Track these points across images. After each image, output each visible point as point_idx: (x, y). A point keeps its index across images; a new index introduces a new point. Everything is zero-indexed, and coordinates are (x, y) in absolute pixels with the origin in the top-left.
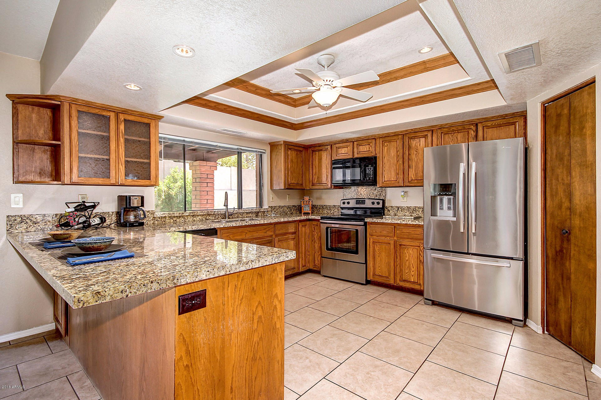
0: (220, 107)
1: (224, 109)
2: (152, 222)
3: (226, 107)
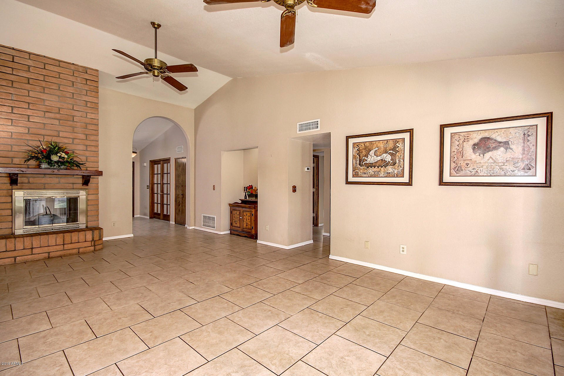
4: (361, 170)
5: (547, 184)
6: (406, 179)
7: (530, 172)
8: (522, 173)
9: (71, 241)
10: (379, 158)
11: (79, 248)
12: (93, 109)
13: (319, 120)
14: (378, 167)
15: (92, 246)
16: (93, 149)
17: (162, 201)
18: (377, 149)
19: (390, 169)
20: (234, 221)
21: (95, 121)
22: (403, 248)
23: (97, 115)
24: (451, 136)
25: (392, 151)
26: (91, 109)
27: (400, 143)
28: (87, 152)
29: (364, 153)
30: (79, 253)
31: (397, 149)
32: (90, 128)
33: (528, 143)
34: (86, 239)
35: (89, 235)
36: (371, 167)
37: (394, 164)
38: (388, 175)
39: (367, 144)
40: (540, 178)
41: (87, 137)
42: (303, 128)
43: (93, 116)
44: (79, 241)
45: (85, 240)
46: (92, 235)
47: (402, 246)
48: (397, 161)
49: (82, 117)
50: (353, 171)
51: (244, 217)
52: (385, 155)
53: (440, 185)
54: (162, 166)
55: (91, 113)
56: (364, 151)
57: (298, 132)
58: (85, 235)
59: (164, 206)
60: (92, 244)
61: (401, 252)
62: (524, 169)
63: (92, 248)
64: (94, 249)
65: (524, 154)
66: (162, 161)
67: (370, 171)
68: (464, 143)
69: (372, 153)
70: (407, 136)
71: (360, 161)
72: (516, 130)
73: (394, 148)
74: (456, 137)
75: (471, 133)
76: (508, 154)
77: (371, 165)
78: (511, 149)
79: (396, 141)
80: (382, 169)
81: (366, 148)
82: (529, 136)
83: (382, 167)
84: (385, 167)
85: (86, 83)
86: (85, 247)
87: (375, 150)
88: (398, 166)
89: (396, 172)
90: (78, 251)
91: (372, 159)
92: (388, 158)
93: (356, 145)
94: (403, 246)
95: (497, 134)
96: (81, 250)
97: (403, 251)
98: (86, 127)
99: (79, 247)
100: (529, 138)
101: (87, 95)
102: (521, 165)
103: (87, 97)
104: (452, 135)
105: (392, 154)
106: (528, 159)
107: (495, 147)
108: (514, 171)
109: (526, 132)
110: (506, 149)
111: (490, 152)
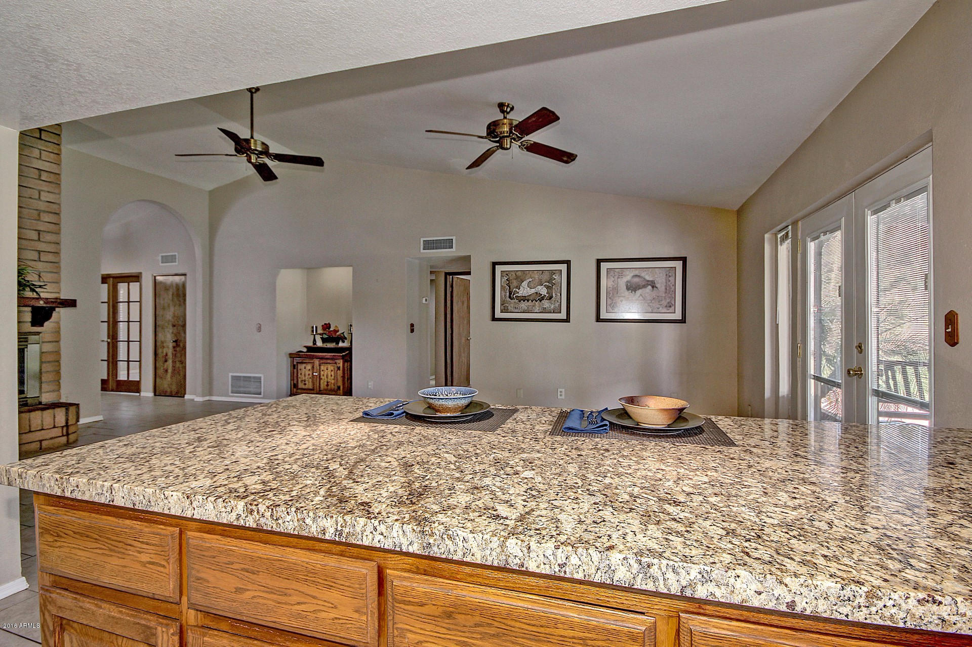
4: (511, 304)
5: (683, 321)
6: (563, 315)
7: (671, 310)
8: (665, 310)
9: (30, 429)
10: (533, 291)
11: (41, 441)
12: (51, 184)
13: (454, 238)
14: (532, 301)
15: (63, 436)
16: (50, 257)
17: (113, 355)
18: (531, 280)
19: (546, 304)
20: (300, 380)
21: (55, 206)
22: (561, 392)
23: (58, 196)
24: (607, 271)
25: (548, 284)
26: (47, 183)
27: (557, 275)
28: (40, 263)
29: (515, 283)
30: (41, 449)
31: (553, 282)
32: (44, 220)
33: (669, 283)
34: (54, 422)
35: (60, 416)
36: (524, 301)
37: (551, 298)
38: (544, 311)
39: (519, 274)
40: (678, 316)
41: (41, 236)
42: (429, 245)
43: (51, 197)
44: (42, 427)
45: (54, 425)
46: (66, 416)
47: (559, 390)
48: (554, 295)
49: (31, 198)
50: (502, 305)
51: (322, 373)
52: (540, 287)
53: (597, 321)
54: (111, 288)
55: (48, 192)
56: (515, 281)
57: (422, 251)
58: (54, 416)
59: (117, 364)
60: (62, 432)
61: (559, 397)
62: (666, 306)
63: (64, 439)
64: (68, 441)
65: (666, 292)
66: (111, 279)
67: (523, 305)
68: (619, 280)
69: (525, 284)
70: (564, 267)
71: (510, 294)
72: (660, 270)
73: (550, 280)
74: (612, 273)
75: (625, 270)
76: (654, 291)
77: (524, 299)
78: (657, 288)
79: (552, 272)
80: (537, 303)
81: (517, 278)
82: (670, 276)
83: (536, 301)
84: (540, 301)
85: (39, 137)
86: (52, 438)
87: (528, 281)
88: (555, 301)
89: (552, 307)
90: (39, 446)
91: (525, 290)
92: (544, 291)
93: (505, 274)
94: (561, 390)
95: (646, 273)
96: (44, 444)
97: (561, 395)
98: (38, 218)
99: (41, 439)
100: (670, 279)
101: (40, 158)
102: (664, 303)
103: (40, 162)
104: (609, 270)
105: (547, 287)
106: (669, 298)
107: (645, 285)
108: (658, 308)
109: (667, 273)
110: (653, 287)
111: (640, 290)
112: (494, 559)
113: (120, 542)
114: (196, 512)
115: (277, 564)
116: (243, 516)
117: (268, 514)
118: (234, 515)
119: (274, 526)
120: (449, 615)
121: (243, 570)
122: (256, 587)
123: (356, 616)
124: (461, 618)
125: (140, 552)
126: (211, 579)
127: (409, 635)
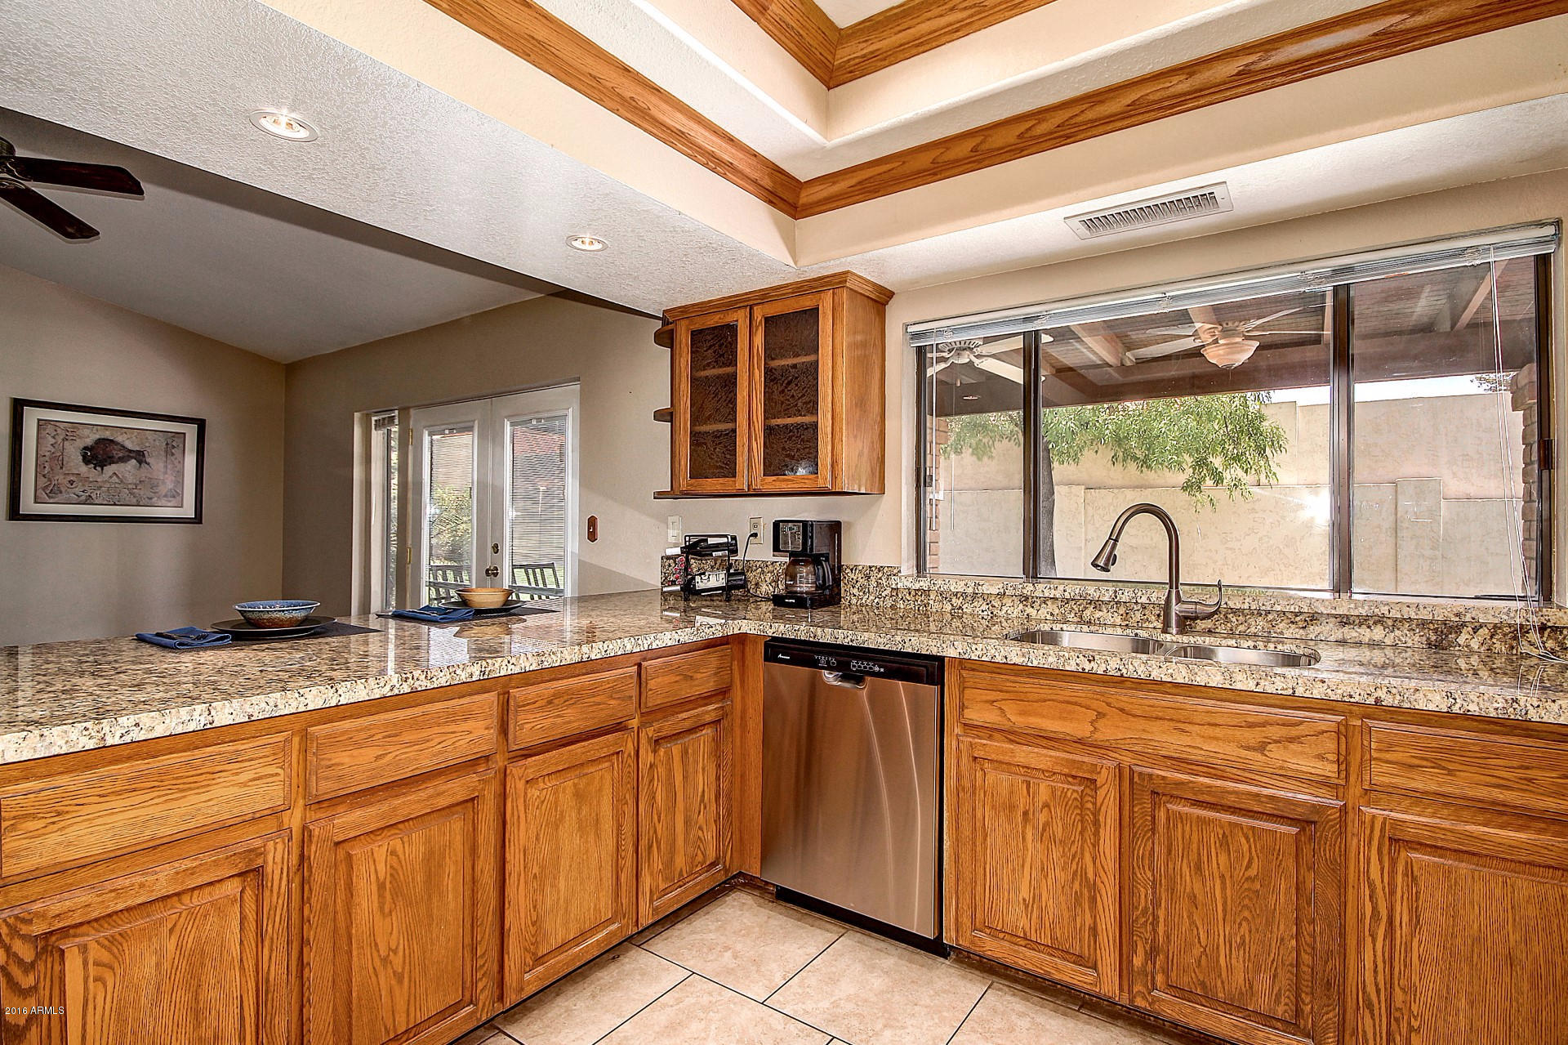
0: (998, 140)
1: (1020, 136)
2: (889, 603)
3: (979, 139)
5: (197, 521)
7: (174, 501)
8: (164, 502)
33: (173, 459)
40: (186, 512)
53: (12, 518)
62: (166, 495)
65: (166, 473)
68: (66, 443)
72: (156, 436)
74: (50, 429)
75: (81, 426)
78: (148, 464)
82: (174, 447)
95: (126, 437)
100: (173, 451)
102: (163, 490)
104: (41, 424)
106: (171, 481)
107: (123, 457)
108: (151, 499)
109: (169, 441)
110: (140, 462)
111: (113, 465)
112: (576, 659)
113: (202, 774)
114: (341, 699)
115: (421, 719)
116: (398, 686)
117: (423, 677)
118: (388, 688)
119: (429, 685)
120: (550, 702)
121: (384, 738)
122: (398, 747)
123: (487, 731)
124: (556, 701)
125: (237, 774)
126: (346, 760)
127: (526, 726)
